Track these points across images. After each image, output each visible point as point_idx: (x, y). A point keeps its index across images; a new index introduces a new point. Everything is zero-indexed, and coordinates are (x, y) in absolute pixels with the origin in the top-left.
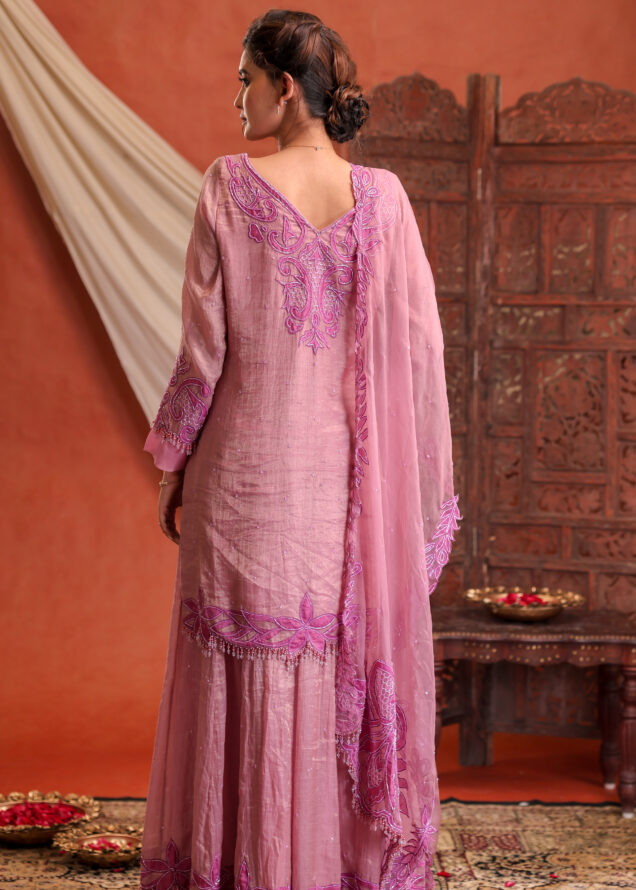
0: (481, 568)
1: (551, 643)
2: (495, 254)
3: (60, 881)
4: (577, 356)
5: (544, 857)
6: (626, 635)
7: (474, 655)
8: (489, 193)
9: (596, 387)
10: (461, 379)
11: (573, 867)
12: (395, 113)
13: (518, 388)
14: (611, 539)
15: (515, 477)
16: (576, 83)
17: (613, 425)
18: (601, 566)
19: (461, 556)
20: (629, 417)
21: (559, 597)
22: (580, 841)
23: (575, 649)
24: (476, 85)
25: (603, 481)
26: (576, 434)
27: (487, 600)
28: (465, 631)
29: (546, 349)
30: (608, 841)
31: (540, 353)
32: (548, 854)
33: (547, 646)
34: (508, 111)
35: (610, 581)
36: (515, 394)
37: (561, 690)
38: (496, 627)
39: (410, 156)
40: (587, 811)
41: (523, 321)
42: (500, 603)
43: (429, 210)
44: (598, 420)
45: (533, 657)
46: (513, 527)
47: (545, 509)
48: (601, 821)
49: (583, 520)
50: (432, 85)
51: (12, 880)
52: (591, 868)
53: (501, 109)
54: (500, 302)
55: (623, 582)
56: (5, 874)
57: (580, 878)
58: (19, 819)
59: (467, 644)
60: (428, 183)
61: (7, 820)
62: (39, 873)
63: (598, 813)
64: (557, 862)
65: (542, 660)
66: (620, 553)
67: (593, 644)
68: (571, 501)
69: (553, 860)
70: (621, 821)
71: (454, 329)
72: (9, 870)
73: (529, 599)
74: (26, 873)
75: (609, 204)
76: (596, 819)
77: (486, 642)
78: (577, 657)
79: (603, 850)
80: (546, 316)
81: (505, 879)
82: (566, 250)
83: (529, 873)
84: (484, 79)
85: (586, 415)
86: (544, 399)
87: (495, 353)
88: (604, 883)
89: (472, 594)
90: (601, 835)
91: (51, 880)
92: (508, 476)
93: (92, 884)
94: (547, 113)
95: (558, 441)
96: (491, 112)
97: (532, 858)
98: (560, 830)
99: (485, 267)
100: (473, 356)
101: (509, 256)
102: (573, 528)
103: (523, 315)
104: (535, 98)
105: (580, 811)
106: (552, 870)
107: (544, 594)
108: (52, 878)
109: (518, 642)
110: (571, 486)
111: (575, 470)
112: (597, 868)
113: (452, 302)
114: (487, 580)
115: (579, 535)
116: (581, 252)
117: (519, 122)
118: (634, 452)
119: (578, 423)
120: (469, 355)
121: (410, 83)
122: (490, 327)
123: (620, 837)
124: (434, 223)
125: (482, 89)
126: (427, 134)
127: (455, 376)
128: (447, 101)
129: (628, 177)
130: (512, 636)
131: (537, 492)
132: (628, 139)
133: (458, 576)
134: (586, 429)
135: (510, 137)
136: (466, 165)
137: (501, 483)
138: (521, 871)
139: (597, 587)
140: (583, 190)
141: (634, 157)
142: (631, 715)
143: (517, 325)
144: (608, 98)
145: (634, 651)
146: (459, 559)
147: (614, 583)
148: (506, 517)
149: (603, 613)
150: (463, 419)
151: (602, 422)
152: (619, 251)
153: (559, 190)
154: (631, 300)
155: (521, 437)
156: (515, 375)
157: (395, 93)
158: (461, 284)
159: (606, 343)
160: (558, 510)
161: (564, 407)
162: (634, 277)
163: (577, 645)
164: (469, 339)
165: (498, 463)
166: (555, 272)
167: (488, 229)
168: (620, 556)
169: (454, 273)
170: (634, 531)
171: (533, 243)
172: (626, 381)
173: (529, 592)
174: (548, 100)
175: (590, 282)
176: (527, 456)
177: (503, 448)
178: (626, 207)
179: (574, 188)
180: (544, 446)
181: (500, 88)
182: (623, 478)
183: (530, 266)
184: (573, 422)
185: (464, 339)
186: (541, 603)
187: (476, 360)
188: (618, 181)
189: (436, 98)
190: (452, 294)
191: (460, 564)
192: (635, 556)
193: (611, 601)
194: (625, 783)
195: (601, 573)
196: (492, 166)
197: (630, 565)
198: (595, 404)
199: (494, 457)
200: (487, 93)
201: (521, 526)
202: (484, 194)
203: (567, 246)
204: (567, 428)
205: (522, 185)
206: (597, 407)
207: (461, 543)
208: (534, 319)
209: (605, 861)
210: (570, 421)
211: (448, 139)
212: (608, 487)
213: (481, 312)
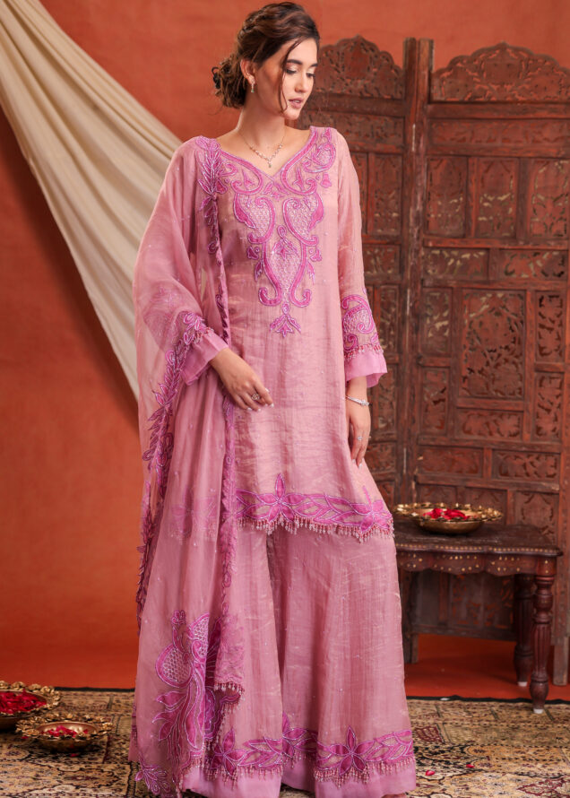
0: (410, 484)
1: (472, 554)
2: (427, 201)
3: (21, 764)
4: (500, 295)
5: (462, 749)
6: (539, 547)
7: (402, 564)
8: (422, 146)
9: (516, 323)
10: (395, 314)
11: (488, 758)
12: (339, 72)
13: (446, 323)
14: (527, 461)
15: (441, 403)
16: (502, 48)
17: (531, 357)
18: (518, 485)
19: (391, 473)
20: (546, 351)
21: (480, 513)
22: (494, 734)
23: (494, 560)
24: (412, 48)
25: (521, 409)
26: (497, 365)
27: (415, 514)
29: (472, 288)
30: (520, 735)
31: (465, 291)
32: (466, 746)
33: (468, 557)
34: (440, 72)
35: (526, 498)
36: (444, 328)
37: (480, 596)
38: (422, 538)
39: (351, 112)
40: (501, 706)
41: (452, 261)
42: (426, 517)
43: (368, 160)
44: (517, 352)
45: (455, 567)
46: (440, 448)
47: (469, 432)
48: (514, 716)
49: (503, 443)
50: (373, 47)
52: (504, 759)
53: (434, 70)
54: (431, 244)
55: (537, 500)
57: (493, 768)
60: (367, 136)
62: (3, 756)
63: (511, 708)
64: (473, 753)
65: (463, 570)
66: (536, 473)
67: (510, 555)
68: (492, 424)
69: (470, 751)
70: (531, 717)
71: (389, 268)
73: (453, 513)
75: (530, 158)
76: (509, 714)
77: (413, 552)
78: (496, 566)
79: (515, 743)
80: (472, 257)
81: (426, 768)
82: (491, 199)
83: (448, 763)
84: (419, 43)
85: (507, 348)
86: (469, 333)
87: (427, 290)
88: (516, 773)
89: (401, 508)
90: (514, 729)
91: (13, 763)
92: (436, 402)
93: (50, 767)
94: (476, 74)
95: (481, 372)
96: (426, 73)
97: (450, 749)
98: (476, 723)
99: (418, 212)
100: (406, 292)
101: (440, 203)
102: (494, 450)
103: (451, 257)
104: (465, 61)
105: (495, 706)
106: (469, 761)
107: (467, 509)
108: (15, 761)
109: (442, 553)
110: (493, 411)
111: (497, 398)
112: (510, 759)
113: (388, 244)
114: (415, 495)
115: (499, 456)
116: (504, 201)
117: (450, 83)
118: (550, 382)
119: (499, 355)
120: (402, 292)
121: (352, 44)
122: (422, 268)
123: (531, 731)
124: (372, 171)
125: (417, 52)
126: (366, 91)
127: (388, 311)
128: (385, 62)
129: (548, 133)
130: (437, 547)
131: (462, 417)
132: (548, 99)
133: (389, 492)
134: (506, 361)
135: (442, 96)
136: (402, 120)
137: (430, 408)
138: (441, 761)
139: (514, 504)
140: (506, 144)
141: (554, 115)
142: (543, 621)
143: (446, 266)
144: (531, 62)
145: (546, 562)
146: (390, 476)
147: (530, 500)
148: (433, 440)
149: (520, 527)
150: (396, 350)
151: (521, 354)
152: (538, 201)
153: (485, 144)
154: (549, 245)
155: (449, 367)
156: (444, 311)
157: (338, 53)
158: (396, 228)
159: (526, 283)
160: (480, 434)
161: (487, 340)
162: (552, 224)
163: (495, 556)
164: (402, 277)
165: (427, 390)
166: (480, 219)
167: (421, 179)
168: (535, 476)
169: (390, 218)
170: (549, 454)
171: (461, 192)
172: (543, 317)
173: (453, 508)
174: (476, 63)
175: (512, 228)
176: (453, 384)
177: (431, 376)
178: (546, 160)
179: (499, 143)
180: (468, 375)
181: (434, 51)
182: (540, 406)
183: (458, 213)
184: (495, 355)
185: (398, 278)
186: (463, 517)
187: (408, 297)
188: (538, 137)
189: (375, 59)
190: (387, 237)
191: (391, 480)
192: (548, 476)
193: (527, 517)
194: (536, 682)
195: (518, 491)
196: (425, 121)
197: (544, 484)
198: (515, 338)
199: (423, 385)
200: (422, 56)
201: (446, 447)
202: (417, 147)
203: (492, 196)
204: (490, 360)
205: (452, 139)
206: (517, 342)
207: (392, 462)
208: (461, 260)
209: (517, 752)
210: (492, 353)
211: (386, 97)
212: (526, 414)
213: (413, 254)
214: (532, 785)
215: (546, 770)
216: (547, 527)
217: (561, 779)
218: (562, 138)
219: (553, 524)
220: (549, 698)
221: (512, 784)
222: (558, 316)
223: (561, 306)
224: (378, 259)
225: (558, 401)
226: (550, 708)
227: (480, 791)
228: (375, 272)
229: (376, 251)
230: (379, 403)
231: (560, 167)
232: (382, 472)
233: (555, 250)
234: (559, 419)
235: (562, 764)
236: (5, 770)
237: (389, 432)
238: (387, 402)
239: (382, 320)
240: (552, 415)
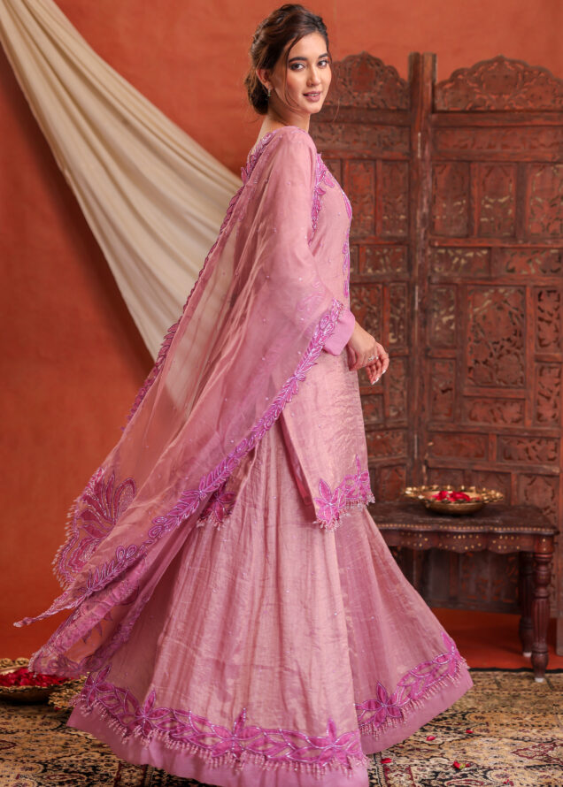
0: (421, 468)
1: (473, 533)
2: (432, 203)
3: (52, 733)
4: (501, 290)
5: (464, 715)
6: (537, 527)
7: (409, 543)
8: (427, 152)
9: (516, 316)
10: (404, 309)
11: (487, 724)
12: (346, 86)
13: (452, 317)
14: (529, 445)
15: (449, 392)
16: (500, 60)
17: (531, 349)
18: (521, 468)
19: (403, 458)
20: (545, 342)
21: (484, 494)
22: (496, 702)
23: (494, 538)
24: (416, 62)
25: (522, 397)
26: (500, 356)
27: (421, 497)
28: (402, 523)
29: (476, 285)
30: (520, 702)
31: (469, 288)
32: (468, 712)
33: (471, 536)
34: (443, 84)
35: (529, 481)
36: (450, 322)
37: (487, 573)
38: (428, 519)
39: (359, 122)
40: (505, 676)
41: (456, 259)
42: (431, 499)
43: (376, 167)
44: (518, 344)
45: (459, 545)
46: (448, 435)
47: (475, 419)
48: (516, 684)
49: (506, 429)
50: (378, 62)
51: (12, 733)
52: (502, 725)
53: (438, 81)
54: (436, 244)
55: (540, 482)
56: (7, 727)
57: (491, 733)
58: (22, 680)
59: (403, 534)
60: (375, 144)
61: (13, 682)
62: (36, 726)
63: (515, 677)
64: (475, 719)
65: (466, 548)
66: (538, 457)
67: (509, 534)
68: (496, 412)
69: (471, 718)
70: (532, 685)
71: (398, 267)
72: (11, 724)
73: (458, 496)
74: (25, 726)
75: (527, 162)
76: (511, 682)
77: (419, 532)
78: (497, 545)
79: (514, 710)
80: (475, 256)
81: (428, 734)
82: (492, 201)
83: (449, 729)
84: (423, 57)
85: (509, 340)
86: (474, 327)
87: (433, 287)
88: (512, 738)
89: (409, 491)
90: (514, 697)
91: (45, 733)
92: (444, 392)
93: (79, 736)
94: (475, 85)
95: (485, 363)
96: (429, 85)
97: (453, 716)
98: (480, 691)
99: (424, 215)
100: (414, 289)
101: (444, 205)
102: (498, 436)
103: (456, 255)
104: (466, 73)
105: (499, 676)
106: (469, 726)
107: (471, 491)
108: (47, 730)
109: (446, 533)
110: (497, 400)
111: (500, 387)
112: (507, 725)
113: (396, 244)
114: (426, 479)
115: (503, 441)
116: (504, 203)
117: (453, 93)
118: (550, 372)
119: (502, 347)
120: (411, 289)
121: (359, 60)
122: (429, 266)
123: (530, 699)
124: (380, 177)
125: (421, 65)
126: (373, 103)
127: (398, 307)
128: (391, 75)
129: (544, 139)
130: (441, 527)
131: (468, 405)
132: (544, 108)
133: (401, 476)
134: (509, 352)
135: (445, 106)
136: (407, 129)
137: (438, 397)
138: (443, 727)
139: (518, 486)
140: (506, 150)
141: (549, 123)
142: (542, 595)
143: (451, 264)
144: (527, 73)
145: (544, 540)
146: (401, 461)
147: (532, 482)
148: (441, 426)
149: (522, 508)
150: (405, 343)
151: (522, 346)
152: (537, 203)
153: (486, 151)
154: (547, 244)
155: (455, 359)
156: (449, 306)
157: (345, 69)
158: (404, 230)
159: (525, 280)
160: (485, 421)
161: (490, 333)
162: (549, 224)
163: (496, 535)
164: (411, 275)
165: (435, 380)
166: (483, 220)
167: (427, 183)
168: (537, 460)
169: (398, 220)
170: (549, 439)
171: (464, 195)
172: (542, 311)
173: (458, 490)
174: (476, 75)
175: (512, 228)
176: (459, 374)
177: (439, 368)
178: (542, 164)
179: (498, 149)
180: (474, 366)
181: (437, 65)
182: (541, 394)
183: (462, 215)
184: (498, 346)
185: (407, 276)
186: (467, 499)
187: (417, 293)
188: (535, 143)
189: (381, 73)
190: (396, 238)
191: (403, 465)
192: (550, 460)
193: (530, 498)
194: (537, 652)
195: (521, 474)
196: (430, 130)
197: (545, 467)
198: (516, 331)
199: (432, 376)
200: (425, 69)
201: (454, 433)
202: (423, 154)
203: (492, 198)
204: (493, 351)
205: (455, 146)
206: (518, 334)
207: (403, 448)
208: (466, 258)
209: (515, 719)
210: (495, 345)
211: (392, 108)
212: (527, 401)
213: (421, 253)
214: (525, 749)
215: (540, 735)
216: (548, 507)
217: (553, 743)
218: (557, 144)
219: (555, 504)
220: (550, 667)
221: (507, 748)
222: (556, 309)
223: (559, 300)
224: (387, 258)
225: (557, 389)
226: (550, 677)
227: (475, 754)
228: (384, 271)
229: (385, 251)
230: (391, 393)
231: (555, 171)
232: (394, 458)
233: (553, 248)
234: (559, 406)
235: (556, 729)
236: (38, 739)
237: (400, 419)
238: (398, 392)
239: (392, 316)
240: (552, 402)
